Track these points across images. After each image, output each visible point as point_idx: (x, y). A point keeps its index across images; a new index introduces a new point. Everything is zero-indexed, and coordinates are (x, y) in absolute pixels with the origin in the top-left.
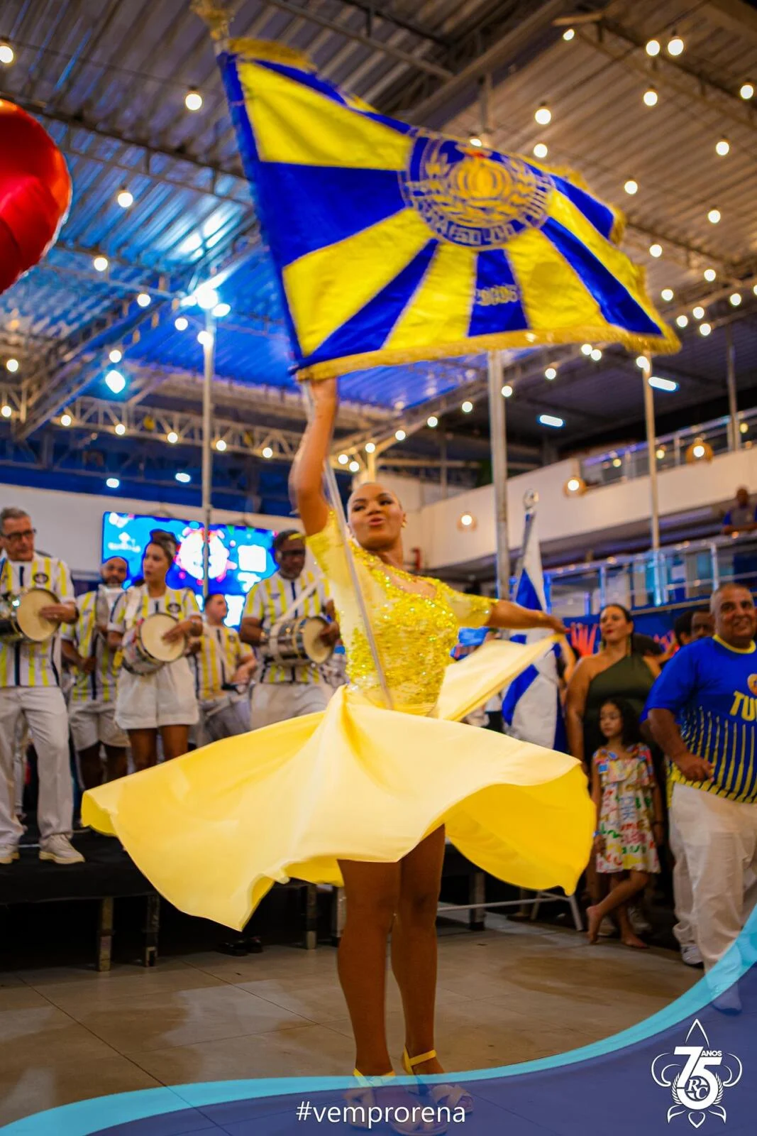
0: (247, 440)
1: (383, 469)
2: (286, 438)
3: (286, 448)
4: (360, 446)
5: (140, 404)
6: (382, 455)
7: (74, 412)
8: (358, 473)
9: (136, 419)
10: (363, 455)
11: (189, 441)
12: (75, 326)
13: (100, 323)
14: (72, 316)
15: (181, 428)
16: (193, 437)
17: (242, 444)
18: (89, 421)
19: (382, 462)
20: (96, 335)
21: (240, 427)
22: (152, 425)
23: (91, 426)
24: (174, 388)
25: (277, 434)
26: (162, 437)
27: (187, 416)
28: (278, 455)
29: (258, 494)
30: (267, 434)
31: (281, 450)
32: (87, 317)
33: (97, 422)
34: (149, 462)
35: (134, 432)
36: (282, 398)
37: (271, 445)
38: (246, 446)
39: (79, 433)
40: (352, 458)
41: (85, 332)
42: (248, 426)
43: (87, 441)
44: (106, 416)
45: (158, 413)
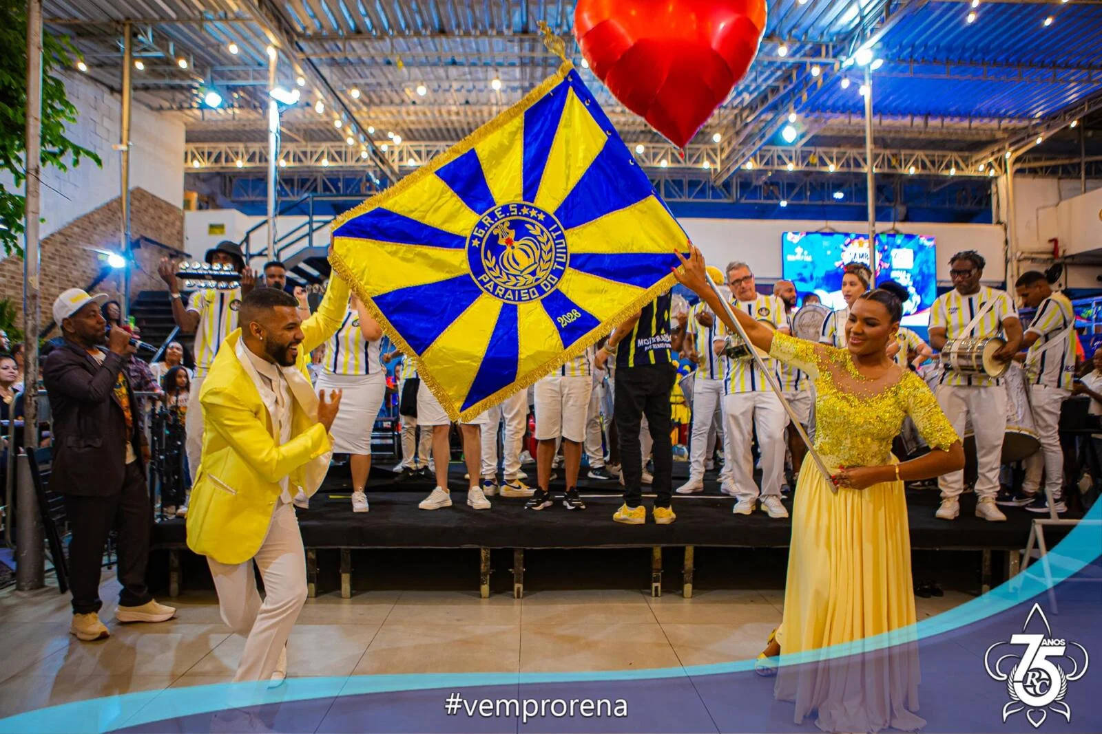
0: (894, 162)
1: (1020, 172)
2: (927, 156)
3: (928, 164)
4: (998, 155)
5: (806, 145)
6: (1018, 160)
7: (756, 160)
8: (996, 178)
9: (804, 157)
10: (1001, 163)
11: (845, 170)
12: (755, 94)
13: (775, 90)
14: (752, 88)
15: (838, 159)
16: (849, 166)
17: (890, 166)
18: (767, 164)
19: (1018, 166)
20: (771, 100)
21: (888, 152)
22: (816, 160)
23: (769, 167)
24: (832, 129)
25: (920, 154)
26: (824, 169)
27: (842, 150)
28: (920, 171)
29: (903, 203)
30: (912, 155)
31: (924, 166)
32: (763, 87)
33: (773, 164)
34: (813, 189)
35: (801, 168)
36: (926, 123)
37: (915, 164)
38: (894, 167)
39: (760, 173)
40: (990, 166)
41: (764, 98)
42: (894, 151)
43: (764, 178)
44: (779, 157)
45: (820, 150)
